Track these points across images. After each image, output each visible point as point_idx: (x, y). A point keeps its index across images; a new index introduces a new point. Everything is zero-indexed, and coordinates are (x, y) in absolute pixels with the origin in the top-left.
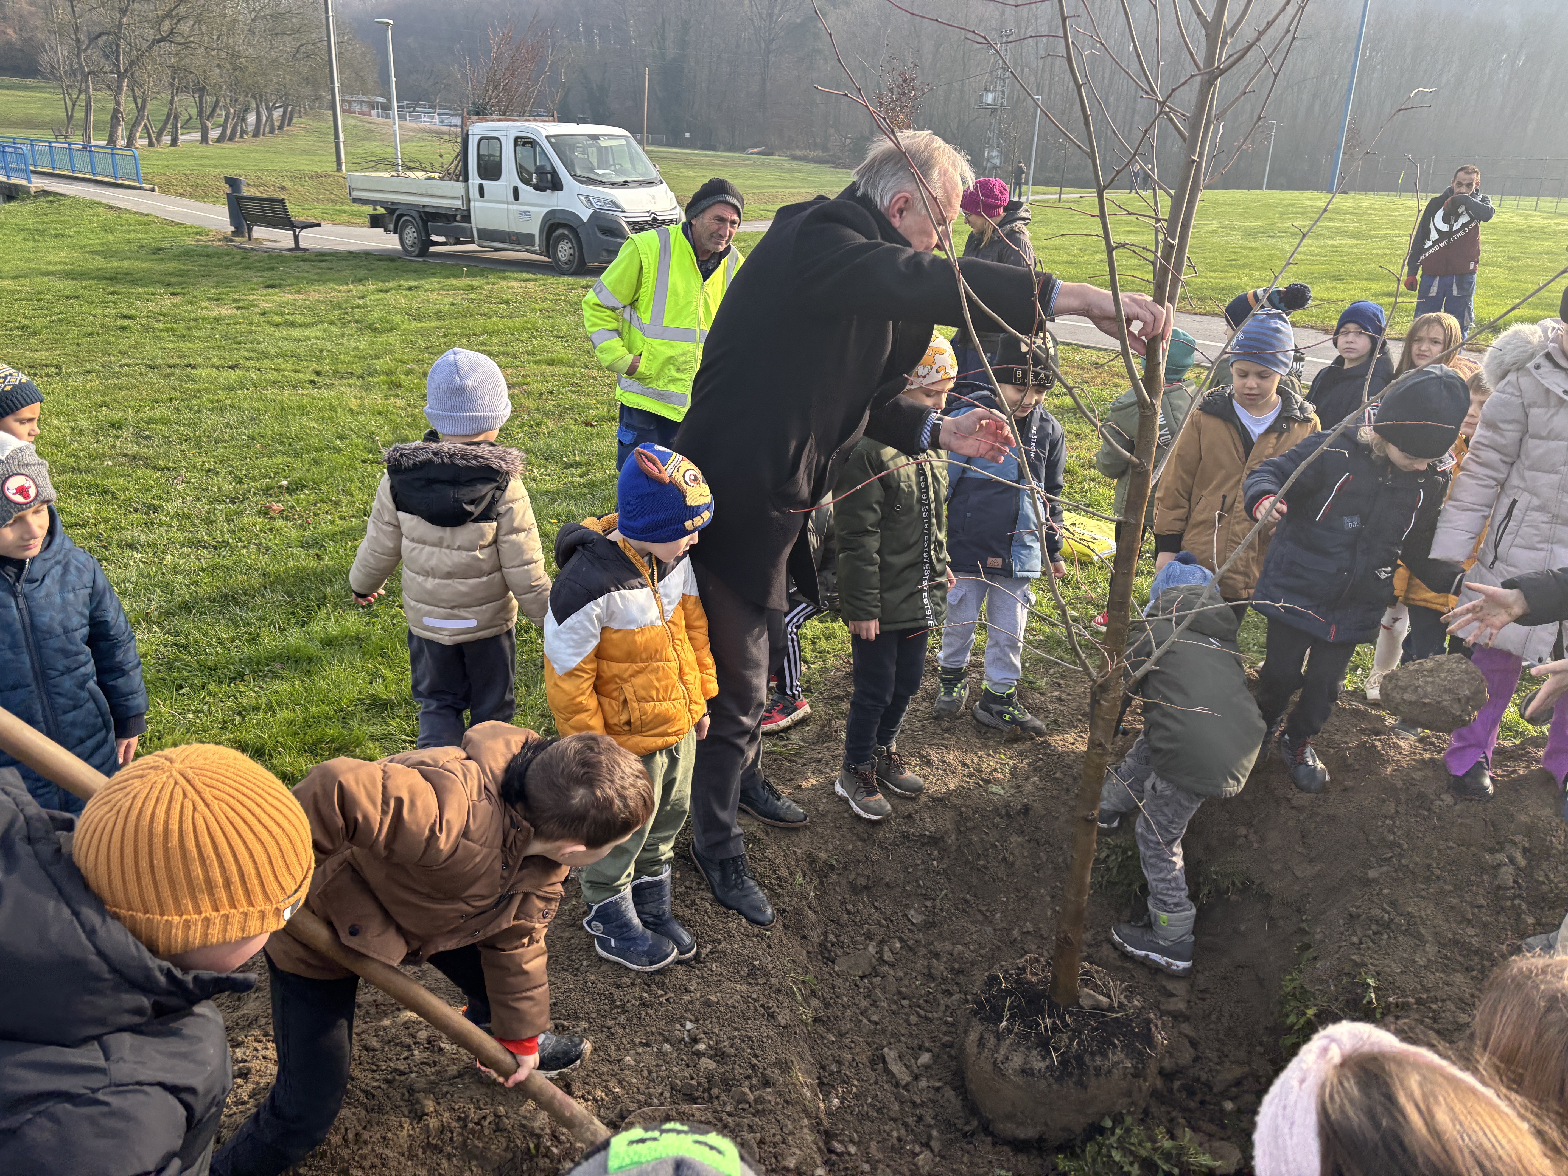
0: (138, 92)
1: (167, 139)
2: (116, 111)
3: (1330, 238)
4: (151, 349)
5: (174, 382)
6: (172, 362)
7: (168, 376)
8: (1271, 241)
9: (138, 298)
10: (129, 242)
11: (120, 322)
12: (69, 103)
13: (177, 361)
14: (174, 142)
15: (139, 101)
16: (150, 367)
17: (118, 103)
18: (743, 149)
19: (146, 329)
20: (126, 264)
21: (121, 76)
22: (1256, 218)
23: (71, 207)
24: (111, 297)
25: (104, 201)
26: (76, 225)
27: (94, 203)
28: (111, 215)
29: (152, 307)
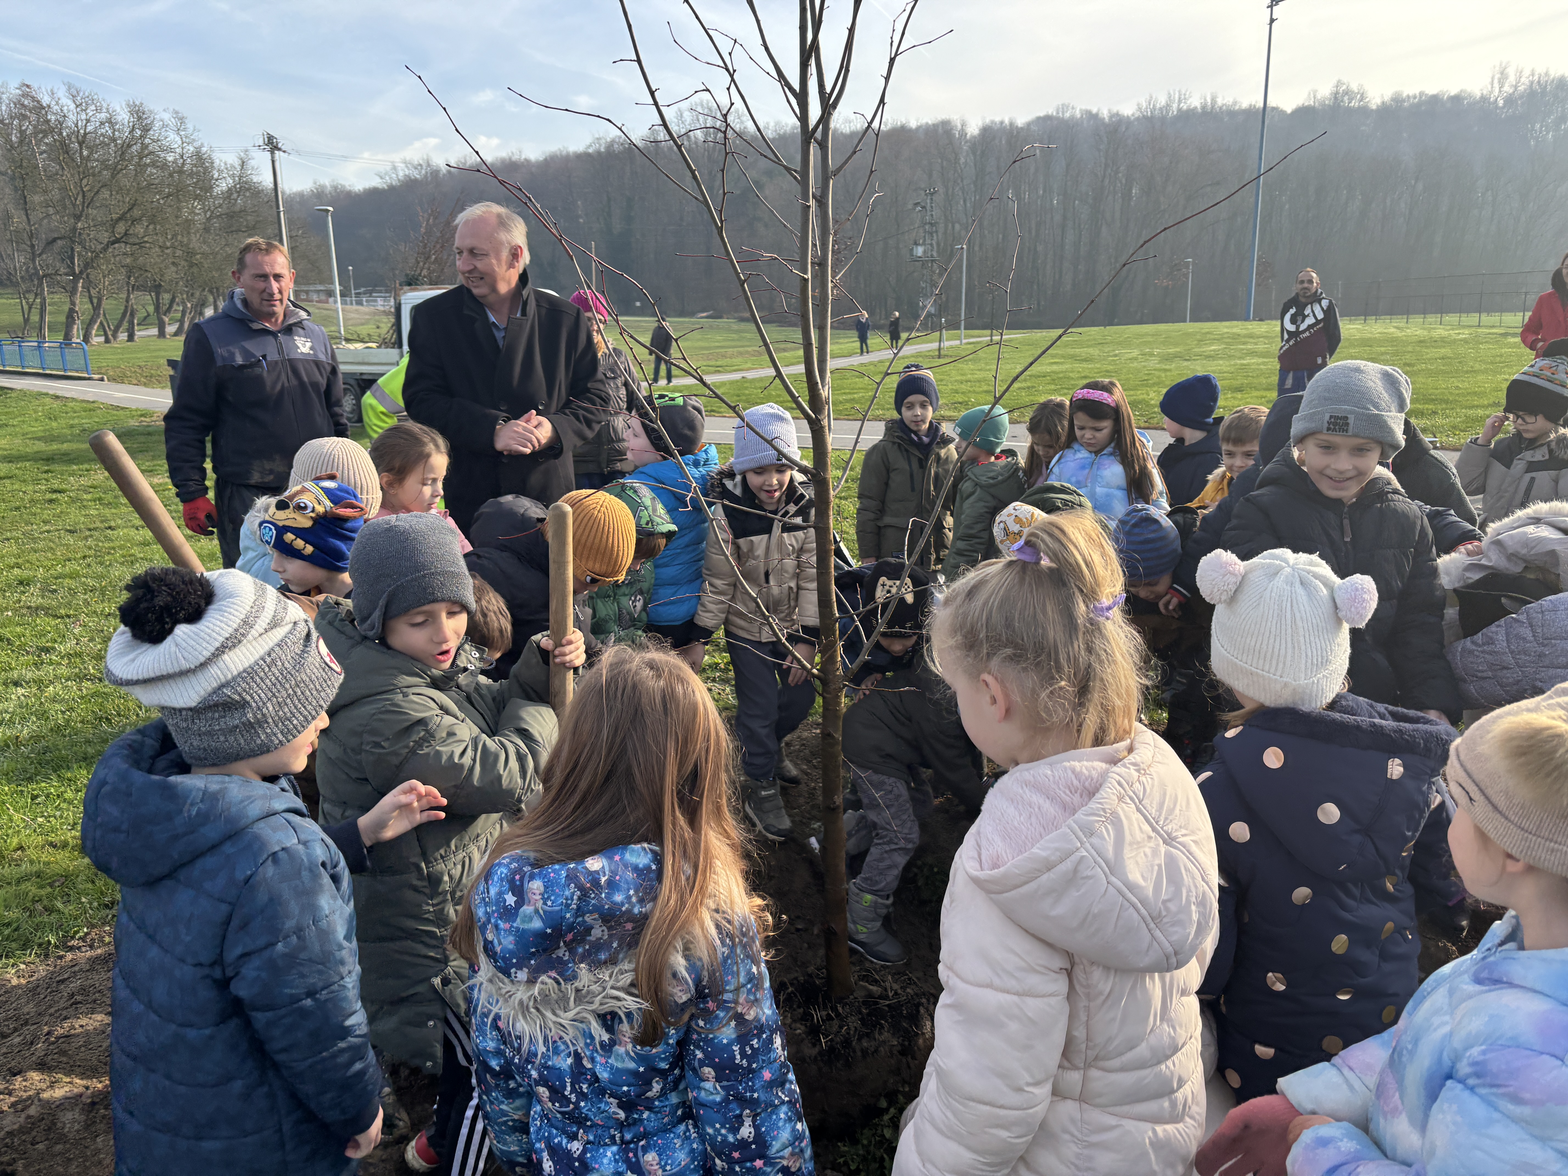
0: (93, 292)
1: (123, 336)
2: (72, 311)
3: (1240, 358)
4: (75, 516)
5: (90, 542)
6: (92, 526)
7: (86, 538)
8: (1186, 363)
9: (70, 475)
10: (72, 426)
11: (49, 496)
12: (26, 307)
13: (98, 524)
14: (131, 338)
15: (95, 301)
16: (70, 531)
17: (73, 303)
18: (692, 314)
19: (73, 500)
20: (65, 446)
21: (77, 278)
22: (1176, 345)
23: (18, 399)
24: (45, 476)
25: (51, 392)
26: (20, 415)
27: (41, 394)
28: (56, 404)
29: (83, 481)
